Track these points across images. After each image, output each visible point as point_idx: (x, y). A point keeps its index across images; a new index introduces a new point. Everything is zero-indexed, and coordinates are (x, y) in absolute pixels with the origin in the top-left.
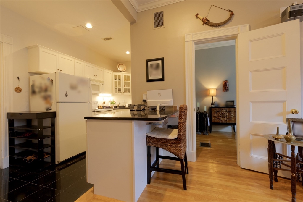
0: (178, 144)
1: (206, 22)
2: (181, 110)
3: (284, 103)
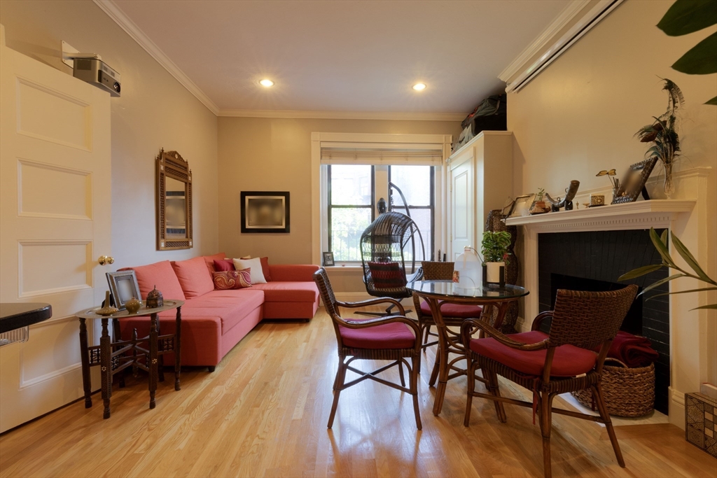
3: (88, 244)
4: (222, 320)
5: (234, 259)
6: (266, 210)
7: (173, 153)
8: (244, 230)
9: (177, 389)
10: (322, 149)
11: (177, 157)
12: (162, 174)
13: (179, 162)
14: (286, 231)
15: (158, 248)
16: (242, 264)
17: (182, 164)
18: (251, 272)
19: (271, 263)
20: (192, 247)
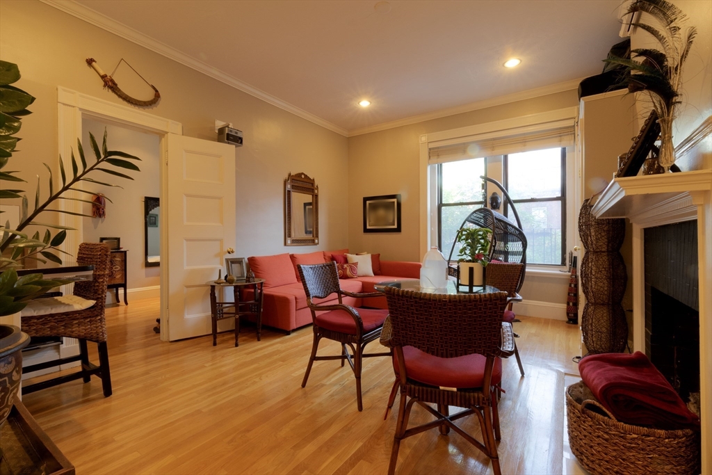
0: (97, 316)
1: (110, 85)
2: (105, 253)
3: (221, 241)
4: (296, 298)
5: (348, 255)
6: (381, 212)
7: (299, 175)
8: (366, 231)
9: (259, 340)
10: (430, 149)
11: (303, 176)
12: (289, 191)
13: (306, 180)
14: (398, 230)
15: (285, 244)
16: (353, 258)
17: (309, 181)
18: (358, 266)
19: (382, 259)
20: (318, 244)
